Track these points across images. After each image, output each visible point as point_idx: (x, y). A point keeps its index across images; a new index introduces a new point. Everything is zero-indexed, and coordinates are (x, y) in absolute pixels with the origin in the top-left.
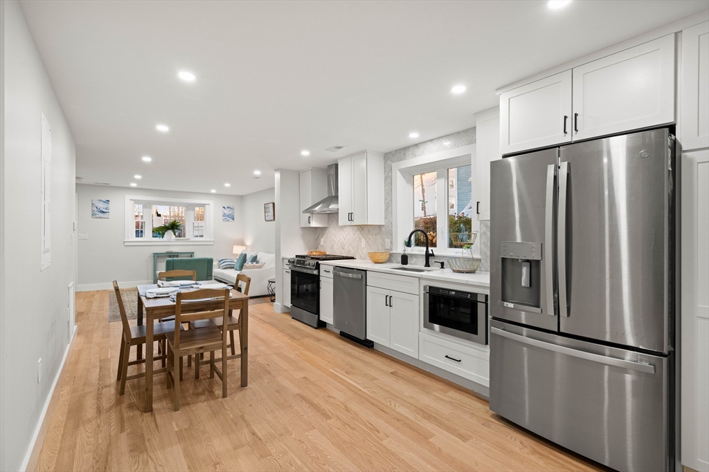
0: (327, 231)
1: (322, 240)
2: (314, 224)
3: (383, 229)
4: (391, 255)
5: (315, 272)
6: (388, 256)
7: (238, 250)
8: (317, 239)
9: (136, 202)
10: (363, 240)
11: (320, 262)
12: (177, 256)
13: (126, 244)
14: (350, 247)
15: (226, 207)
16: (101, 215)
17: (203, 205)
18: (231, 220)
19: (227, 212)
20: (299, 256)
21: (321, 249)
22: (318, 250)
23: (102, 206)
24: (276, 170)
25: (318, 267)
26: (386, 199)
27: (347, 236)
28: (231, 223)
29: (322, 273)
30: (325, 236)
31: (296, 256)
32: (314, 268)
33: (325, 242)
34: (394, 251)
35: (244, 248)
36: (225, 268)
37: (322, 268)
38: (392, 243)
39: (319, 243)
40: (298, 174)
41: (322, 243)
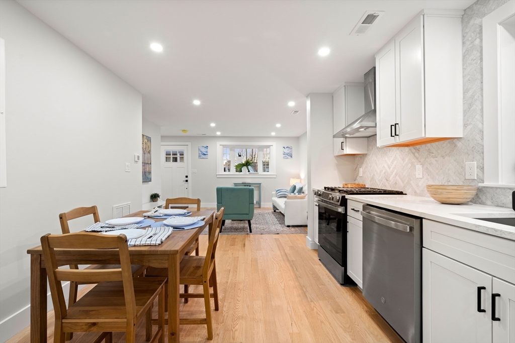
0: (366, 159)
1: (361, 170)
2: (348, 151)
3: (459, 144)
4: (480, 190)
5: (341, 210)
6: (474, 192)
7: (293, 182)
8: (356, 170)
9: (224, 146)
10: (419, 167)
11: (347, 196)
12: (250, 186)
13: (218, 176)
14: (397, 178)
15: (285, 147)
16: (204, 156)
17: (269, 147)
18: (290, 157)
19: (287, 151)
20: (328, 188)
21: (360, 181)
22: (357, 182)
23: (204, 150)
24: (307, 97)
25: (344, 202)
26: (465, 92)
27: (392, 162)
28: (290, 160)
29: (350, 212)
30: (364, 166)
31: (325, 188)
32: (339, 204)
33: (364, 173)
34: (486, 184)
35: (298, 181)
36: (280, 197)
37: (350, 205)
38: (482, 169)
39: (358, 174)
40: (331, 96)
41: (361, 174)
